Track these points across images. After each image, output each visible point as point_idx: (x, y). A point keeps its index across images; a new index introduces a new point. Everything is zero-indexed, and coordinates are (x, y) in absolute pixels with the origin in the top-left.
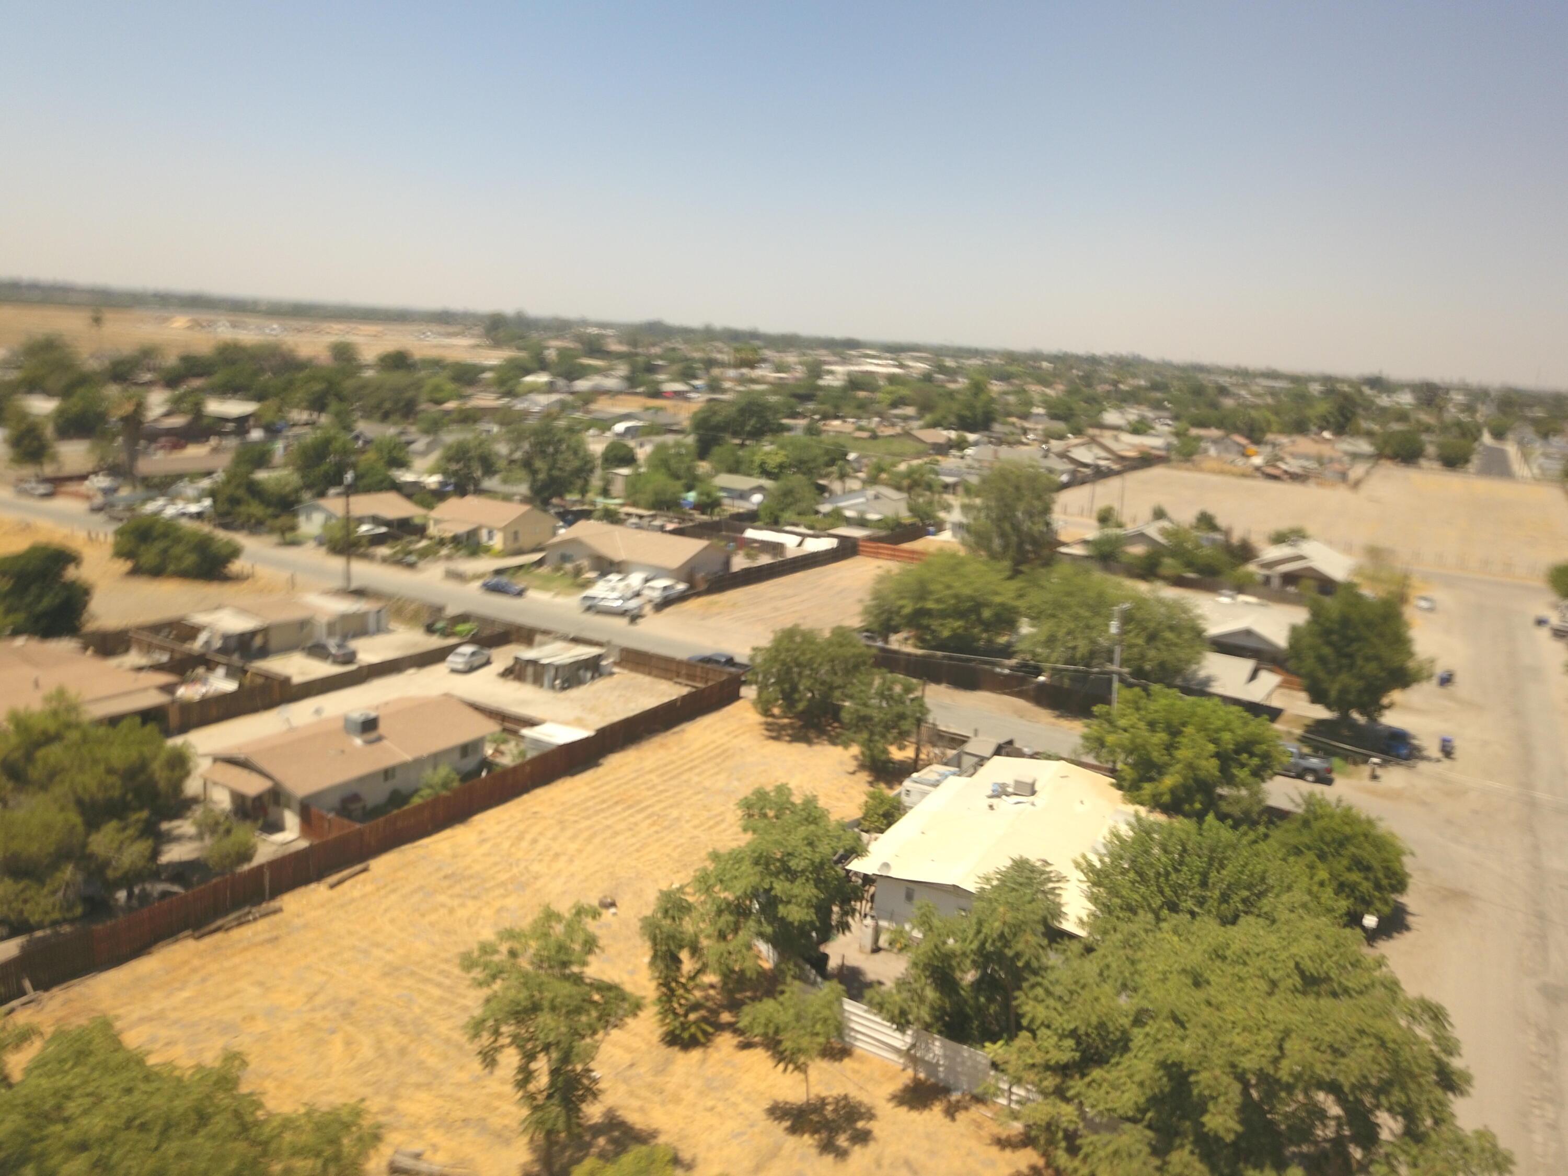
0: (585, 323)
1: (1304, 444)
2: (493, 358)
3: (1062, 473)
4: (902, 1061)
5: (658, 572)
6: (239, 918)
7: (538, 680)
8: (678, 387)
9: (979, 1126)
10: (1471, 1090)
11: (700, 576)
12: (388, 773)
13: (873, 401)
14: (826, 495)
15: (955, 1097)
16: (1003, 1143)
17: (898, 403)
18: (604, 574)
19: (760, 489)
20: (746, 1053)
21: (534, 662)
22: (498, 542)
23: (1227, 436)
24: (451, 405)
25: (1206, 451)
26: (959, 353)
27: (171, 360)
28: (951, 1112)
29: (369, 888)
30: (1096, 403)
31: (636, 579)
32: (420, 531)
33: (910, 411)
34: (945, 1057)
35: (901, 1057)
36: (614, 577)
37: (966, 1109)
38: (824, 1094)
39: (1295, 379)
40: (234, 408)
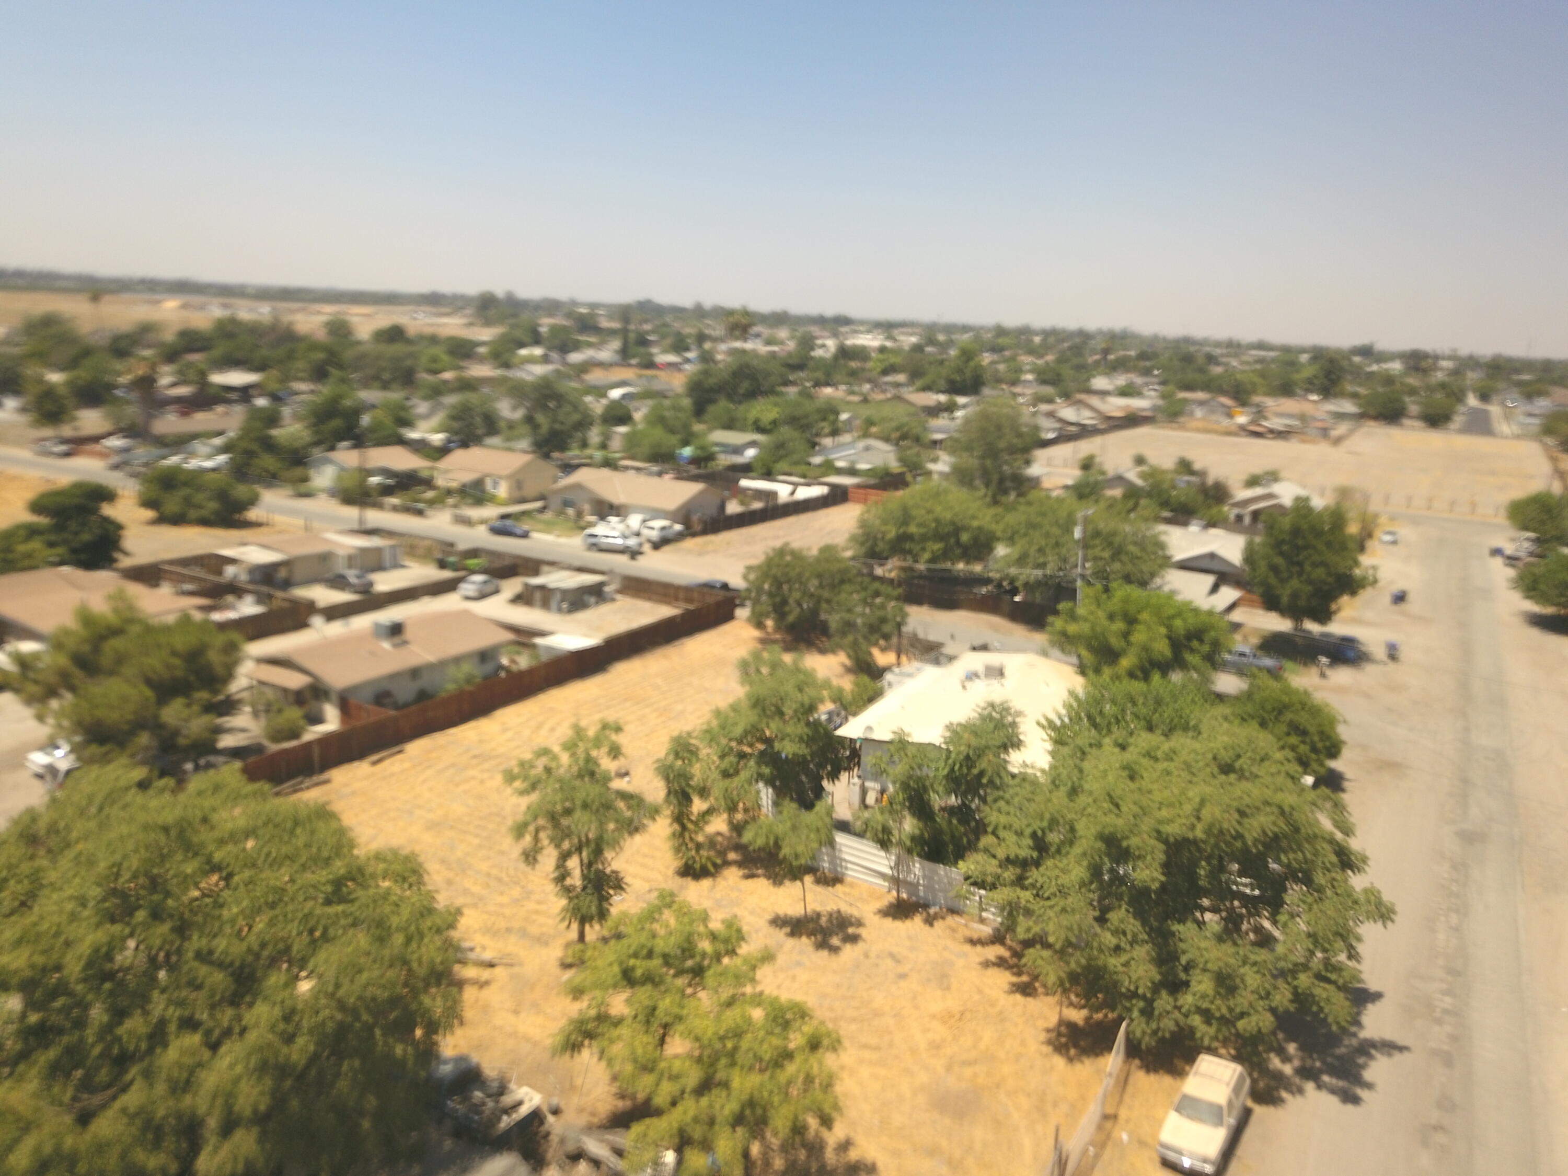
0: (574, 303)
1: (1289, 405)
2: (485, 334)
3: (1049, 430)
4: (886, 884)
5: (657, 513)
6: (293, 785)
7: (545, 605)
8: (671, 358)
9: (954, 930)
10: (1366, 868)
11: (695, 518)
12: (415, 673)
13: (863, 370)
14: (817, 448)
15: (932, 911)
16: (973, 942)
17: (889, 370)
18: (603, 517)
19: (753, 444)
20: (750, 881)
21: (542, 588)
22: (502, 491)
23: (1213, 399)
24: (448, 375)
25: (1191, 414)
26: (950, 329)
27: (169, 336)
28: (929, 921)
29: (407, 765)
30: (1085, 371)
31: (635, 521)
32: (428, 483)
33: (901, 378)
34: (924, 877)
35: (885, 880)
36: (613, 519)
37: (943, 918)
38: (818, 909)
39: (1286, 349)
40: (237, 378)
